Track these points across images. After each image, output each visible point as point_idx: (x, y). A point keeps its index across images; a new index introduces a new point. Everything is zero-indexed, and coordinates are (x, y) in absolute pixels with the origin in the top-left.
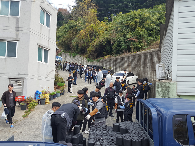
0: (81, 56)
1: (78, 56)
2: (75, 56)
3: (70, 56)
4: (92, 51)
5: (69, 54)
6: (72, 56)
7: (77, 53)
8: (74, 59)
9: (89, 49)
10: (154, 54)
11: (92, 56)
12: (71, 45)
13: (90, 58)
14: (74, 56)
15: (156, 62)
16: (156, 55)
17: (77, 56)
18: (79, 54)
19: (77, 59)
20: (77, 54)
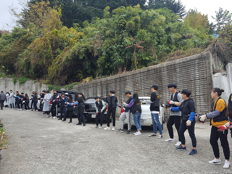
0: (35, 82)
1: (29, 83)
2: (24, 82)
3: (15, 82)
4: (57, 72)
5: (11, 79)
6: (18, 83)
7: (27, 77)
8: (22, 87)
9: (50, 68)
10: (192, 66)
11: (57, 80)
12: (16, 64)
13: (53, 84)
14: (22, 83)
15: (199, 79)
16: (196, 67)
17: (28, 81)
18: (32, 79)
19: (28, 88)
20: (28, 79)
